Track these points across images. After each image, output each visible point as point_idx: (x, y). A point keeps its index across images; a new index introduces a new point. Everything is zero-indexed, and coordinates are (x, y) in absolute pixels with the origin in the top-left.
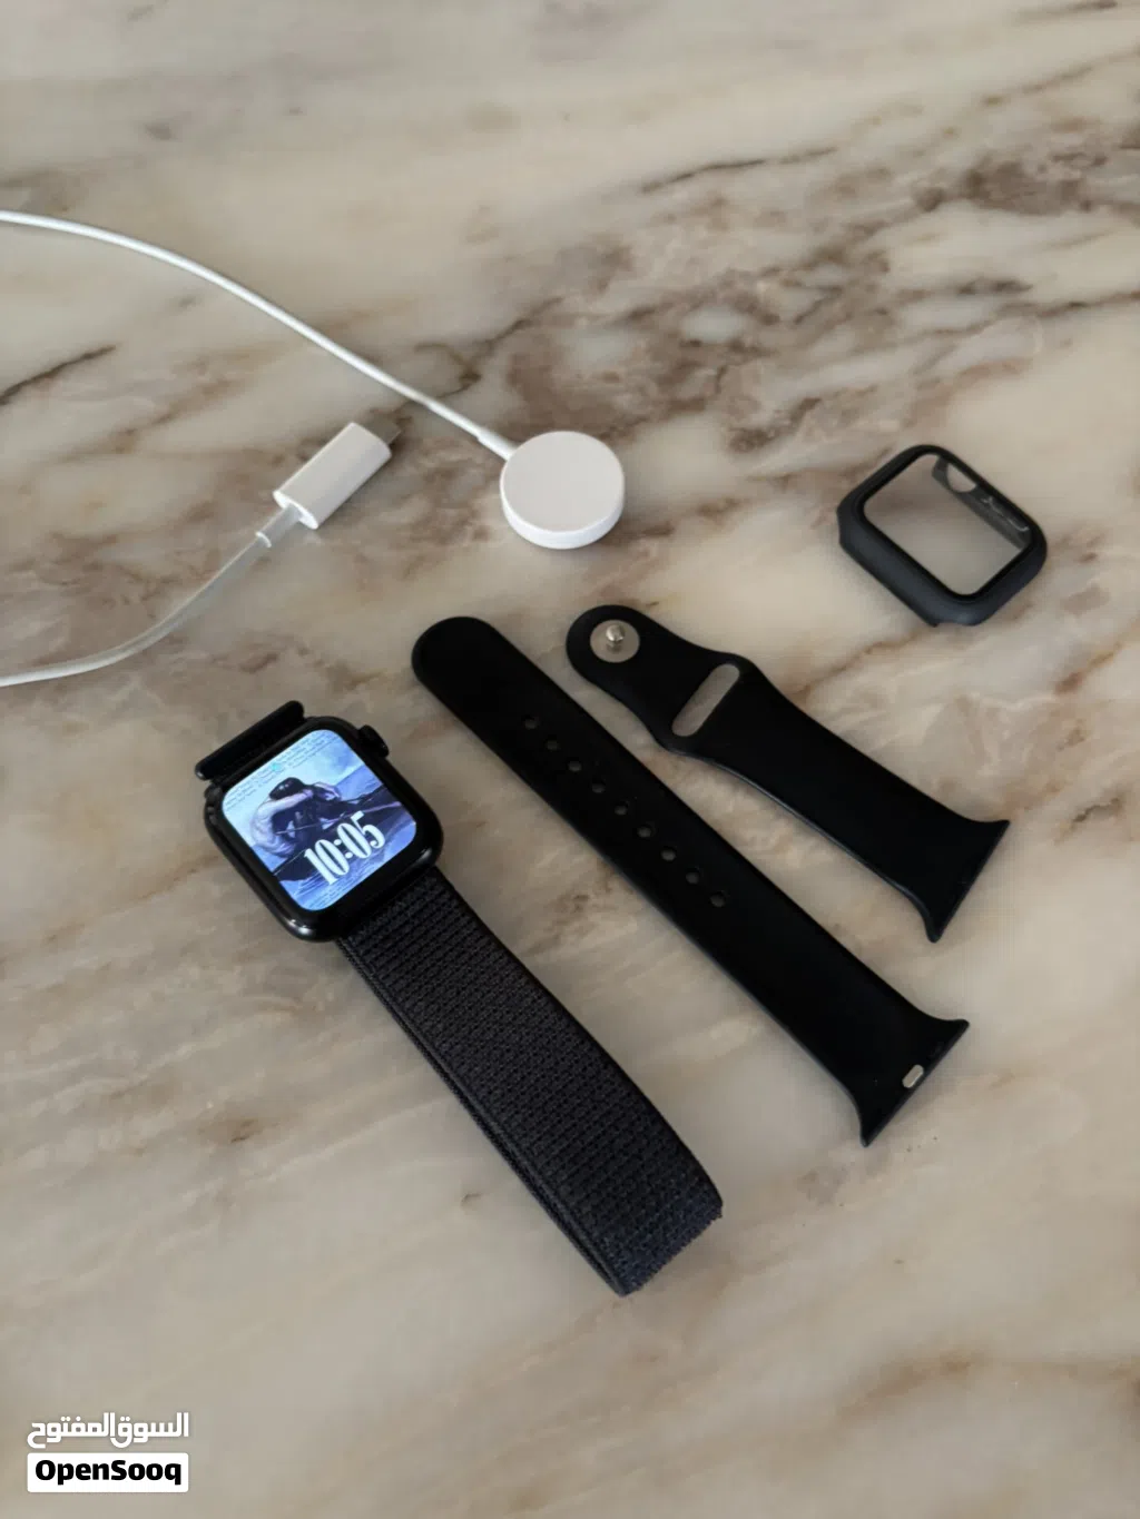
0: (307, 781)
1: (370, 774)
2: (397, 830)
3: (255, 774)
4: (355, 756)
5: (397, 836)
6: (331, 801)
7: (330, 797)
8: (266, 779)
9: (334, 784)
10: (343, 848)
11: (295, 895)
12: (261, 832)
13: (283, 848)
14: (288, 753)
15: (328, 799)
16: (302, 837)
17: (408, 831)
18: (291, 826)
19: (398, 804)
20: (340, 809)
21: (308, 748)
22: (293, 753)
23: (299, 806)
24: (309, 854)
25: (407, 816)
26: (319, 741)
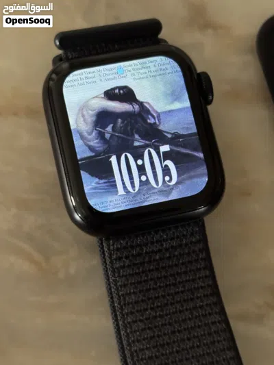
0: (139, 97)
1: (190, 117)
2: (191, 178)
3: (101, 68)
4: (186, 96)
5: (188, 182)
6: (150, 124)
7: (151, 121)
8: (108, 77)
9: (159, 111)
10: (141, 169)
11: (87, 189)
12: (84, 120)
13: (95, 143)
14: (135, 65)
15: (149, 121)
16: (114, 143)
17: (198, 183)
18: (109, 128)
19: (201, 155)
20: (154, 135)
21: (153, 69)
22: (139, 66)
23: (124, 115)
24: (113, 159)
25: (203, 169)
26: (163, 67)
